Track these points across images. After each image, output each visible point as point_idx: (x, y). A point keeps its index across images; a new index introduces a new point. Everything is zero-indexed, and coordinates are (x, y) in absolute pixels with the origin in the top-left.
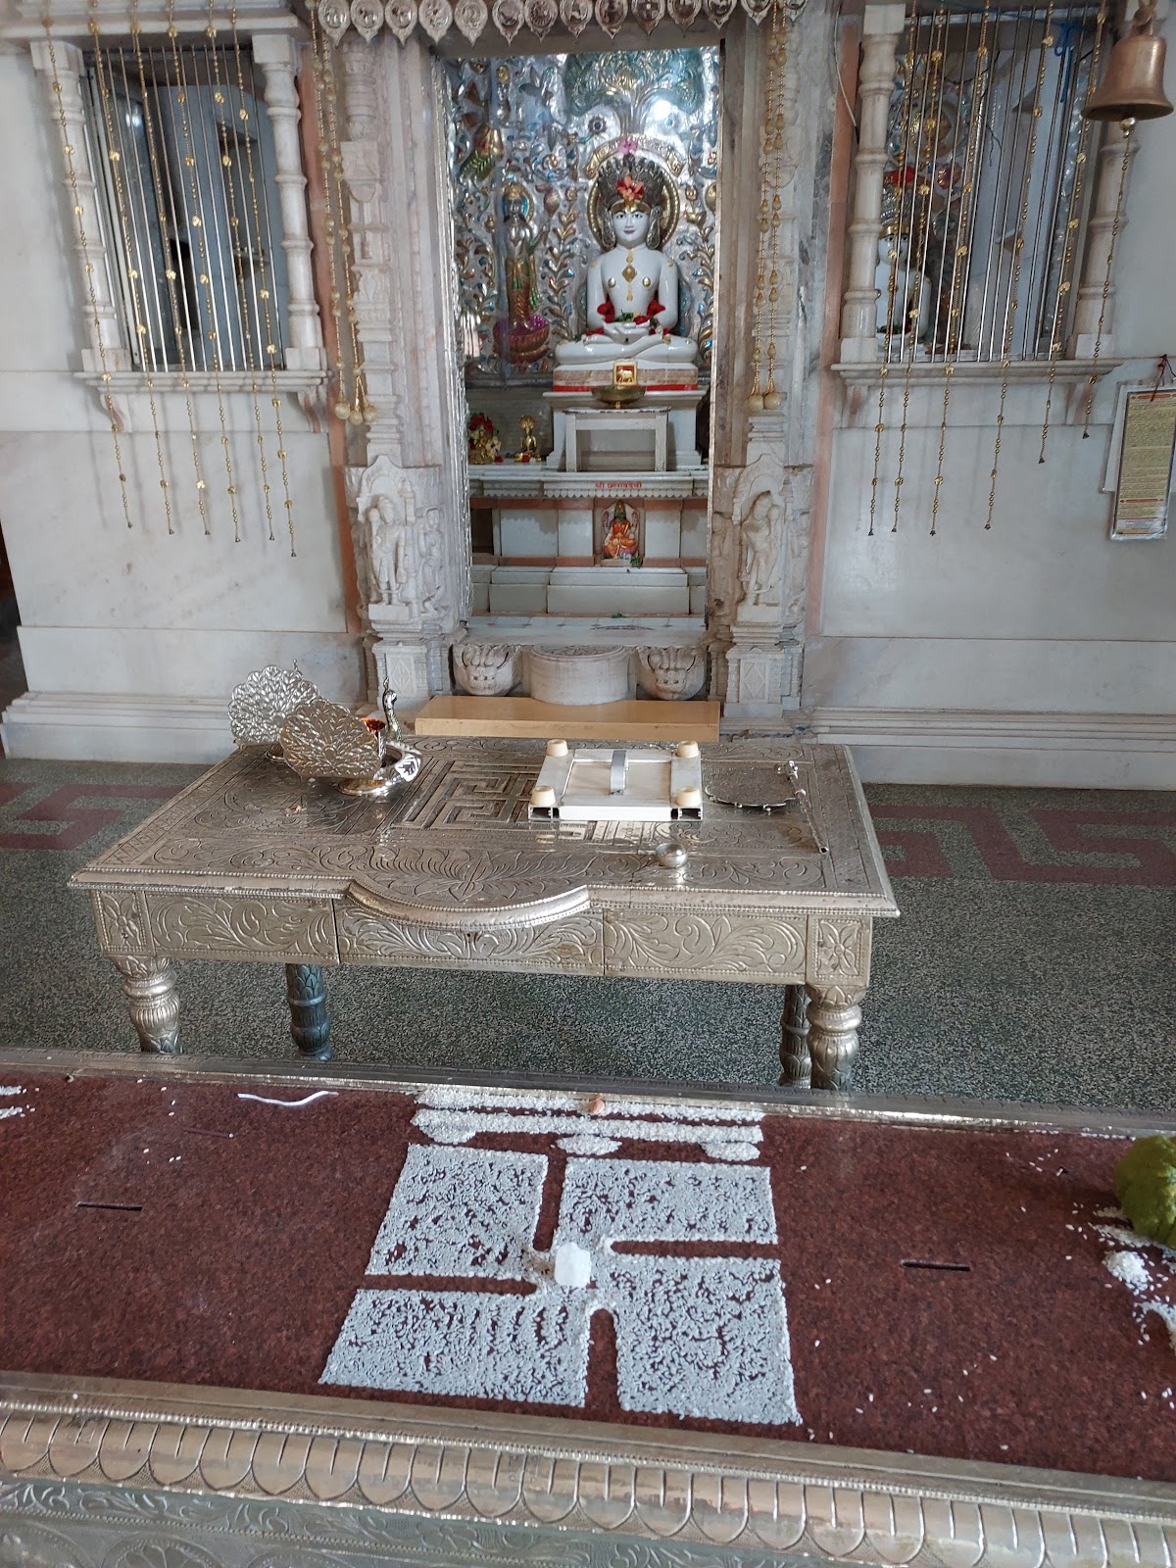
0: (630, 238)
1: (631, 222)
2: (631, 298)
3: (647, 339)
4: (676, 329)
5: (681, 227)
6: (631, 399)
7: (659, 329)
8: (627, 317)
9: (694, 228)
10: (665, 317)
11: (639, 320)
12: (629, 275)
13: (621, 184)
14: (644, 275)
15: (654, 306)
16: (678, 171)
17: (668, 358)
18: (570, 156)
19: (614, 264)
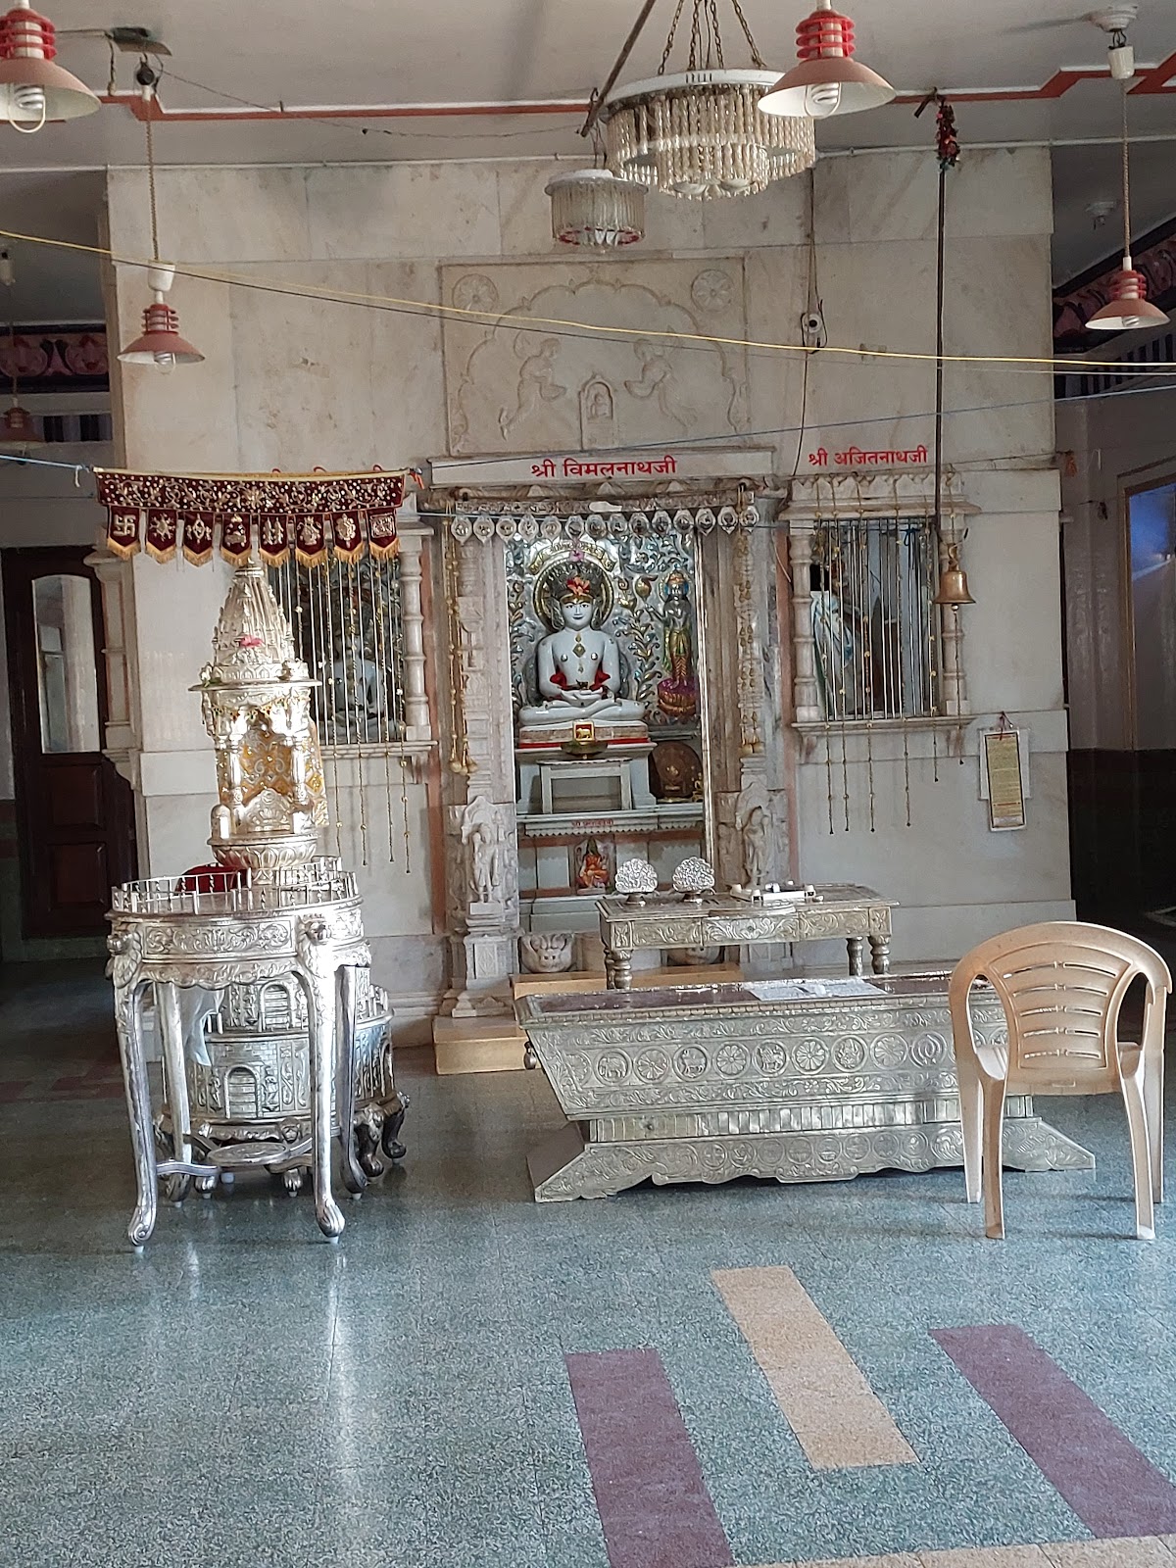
0: (579, 622)
1: (579, 611)
2: (579, 670)
3: (600, 703)
4: (621, 693)
5: (616, 610)
6: (596, 751)
7: (611, 694)
8: (582, 686)
9: (627, 611)
10: (612, 683)
11: (593, 688)
12: (579, 651)
13: (571, 582)
14: (592, 650)
15: (600, 676)
16: (612, 568)
17: (621, 718)
18: (516, 557)
19: (564, 643)
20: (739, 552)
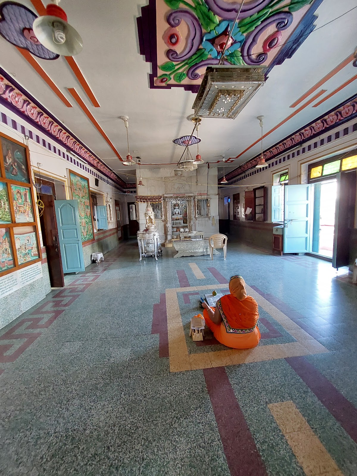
1: (177, 207)
2: (177, 213)
4: (181, 214)
6: (178, 219)
9: (181, 207)
10: (180, 214)
13: (176, 205)
14: (178, 211)
15: (179, 213)
16: (180, 204)
17: (181, 217)
18: (171, 203)
19: (176, 210)
20: (191, 202)
